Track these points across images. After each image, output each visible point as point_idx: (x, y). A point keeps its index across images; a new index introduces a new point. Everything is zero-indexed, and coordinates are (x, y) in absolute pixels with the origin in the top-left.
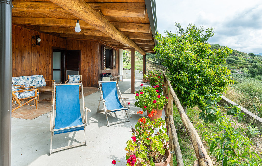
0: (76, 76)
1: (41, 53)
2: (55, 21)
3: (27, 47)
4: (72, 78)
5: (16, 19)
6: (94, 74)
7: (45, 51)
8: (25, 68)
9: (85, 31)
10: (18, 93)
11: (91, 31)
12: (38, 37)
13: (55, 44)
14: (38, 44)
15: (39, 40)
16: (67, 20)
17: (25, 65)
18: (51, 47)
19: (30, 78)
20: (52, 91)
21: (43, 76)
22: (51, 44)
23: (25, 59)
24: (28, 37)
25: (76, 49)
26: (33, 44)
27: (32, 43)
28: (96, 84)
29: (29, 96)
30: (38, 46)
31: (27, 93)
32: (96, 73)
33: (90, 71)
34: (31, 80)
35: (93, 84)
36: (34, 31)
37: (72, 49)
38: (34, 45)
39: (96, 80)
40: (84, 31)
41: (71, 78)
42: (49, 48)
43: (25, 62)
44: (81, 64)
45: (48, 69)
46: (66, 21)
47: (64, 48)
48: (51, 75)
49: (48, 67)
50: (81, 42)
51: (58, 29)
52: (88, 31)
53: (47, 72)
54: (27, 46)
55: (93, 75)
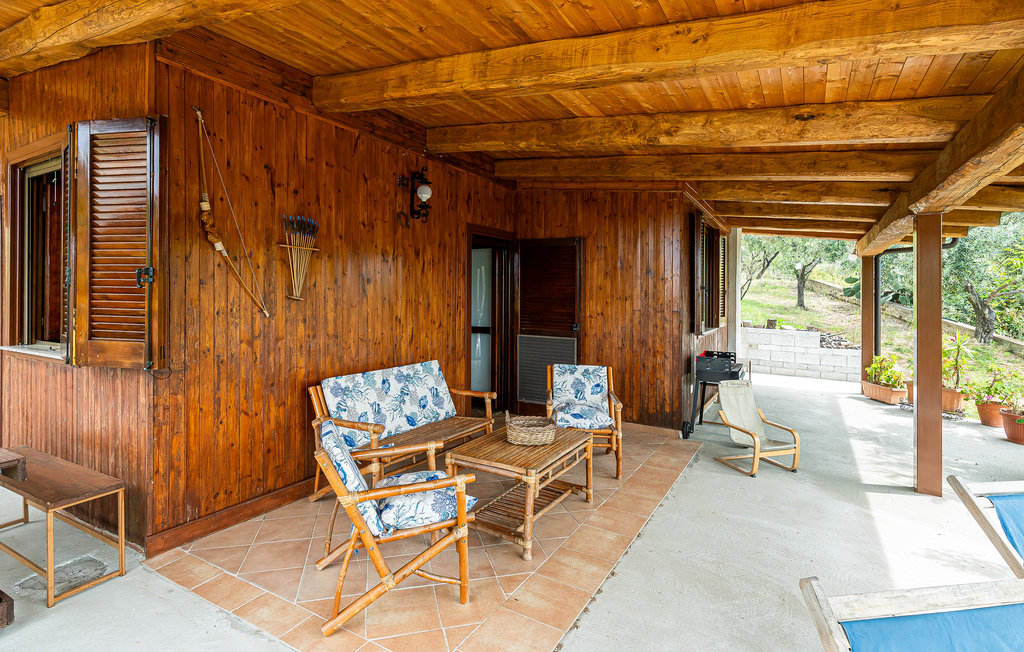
0: (586, 371)
1: (428, 256)
2: (550, 57)
3: (379, 229)
4: (570, 379)
5: (344, 84)
6: (655, 356)
7: (442, 246)
8: (370, 330)
9: (665, 126)
10: (374, 502)
11: (701, 119)
12: (419, 178)
13: (479, 211)
14: (420, 210)
15: (425, 194)
16: (629, 34)
17: (370, 317)
18: (463, 229)
19: (392, 380)
20: (524, 478)
21: (440, 370)
22: (462, 214)
23: (372, 285)
24: (383, 179)
25: (561, 234)
26: (402, 213)
27: (398, 210)
28: (667, 410)
29: (427, 522)
30: (418, 223)
31: (415, 500)
32: (669, 353)
33: (632, 340)
34: (396, 388)
35: (652, 411)
36: (404, 154)
37: (541, 234)
38: (403, 218)
39: (666, 391)
40: (657, 122)
41: (564, 380)
42: (457, 234)
43: (370, 302)
44: (585, 307)
45: (454, 332)
46: (626, 43)
47: (508, 229)
48: (463, 360)
49: (454, 320)
50: (589, 199)
51: (512, 129)
52: (685, 120)
53: (451, 344)
54: (379, 223)
55: (650, 365)
